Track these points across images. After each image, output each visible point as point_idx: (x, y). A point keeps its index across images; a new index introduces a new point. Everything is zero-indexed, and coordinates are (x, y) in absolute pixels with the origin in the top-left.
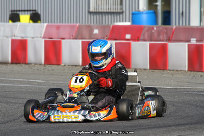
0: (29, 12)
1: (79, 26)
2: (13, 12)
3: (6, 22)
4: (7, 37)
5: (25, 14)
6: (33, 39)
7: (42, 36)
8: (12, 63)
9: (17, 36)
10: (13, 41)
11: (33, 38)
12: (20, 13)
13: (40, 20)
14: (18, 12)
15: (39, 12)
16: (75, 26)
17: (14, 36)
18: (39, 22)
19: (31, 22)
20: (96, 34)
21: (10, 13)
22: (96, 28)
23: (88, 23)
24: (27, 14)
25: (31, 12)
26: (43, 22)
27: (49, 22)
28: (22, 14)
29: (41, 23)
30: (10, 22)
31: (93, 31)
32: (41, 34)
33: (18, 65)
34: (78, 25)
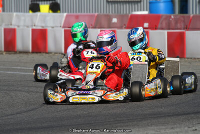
0: (48, 2)
1: (98, 15)
2: (33, 2)
3: (27, 12)
4: (28, 27)
5: (44, 4)
6: (53, 29)
7: (62, 25)
8: (33, 52)
9: (37, 26)
10: (33, 31)
11: (53, 27)
12: (40, 3)
13: (59, 9)
14: (38, 2)
15: (59, 2)
16: (94, 15)
17: (35, 26)
18: (59, 11)
19: (51, 11)
20: (115, 23)
21: (30, 3)
22: (115, 18)
23: (106, 12)
24: (47, 4)
25: (51, 2)
26: (63, 12)
27: (68, 12)
28: (42, 4)
29: (60, 12)
30: (31, 12)
31: (112, 20)
32: (61, 24)
33: (39, 54)
34: (96, 14)
